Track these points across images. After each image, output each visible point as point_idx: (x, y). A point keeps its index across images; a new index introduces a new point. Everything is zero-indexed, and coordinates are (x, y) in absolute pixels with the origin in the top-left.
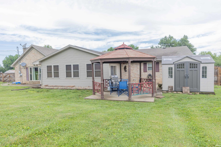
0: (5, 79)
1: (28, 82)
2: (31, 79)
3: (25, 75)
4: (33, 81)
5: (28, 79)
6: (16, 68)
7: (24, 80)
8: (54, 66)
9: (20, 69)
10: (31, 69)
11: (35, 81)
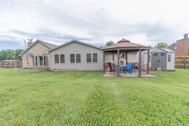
0: (8, 66)
1: (34, 67)
2: (37, 65)
3: (32, 62)
4: (38, 66)
5: (34, 65)
6: (24, 57)
7: (31, 65)
8: (61, 55)
9: (27, 57)
10: (36, 57)
11: (40, 66)
